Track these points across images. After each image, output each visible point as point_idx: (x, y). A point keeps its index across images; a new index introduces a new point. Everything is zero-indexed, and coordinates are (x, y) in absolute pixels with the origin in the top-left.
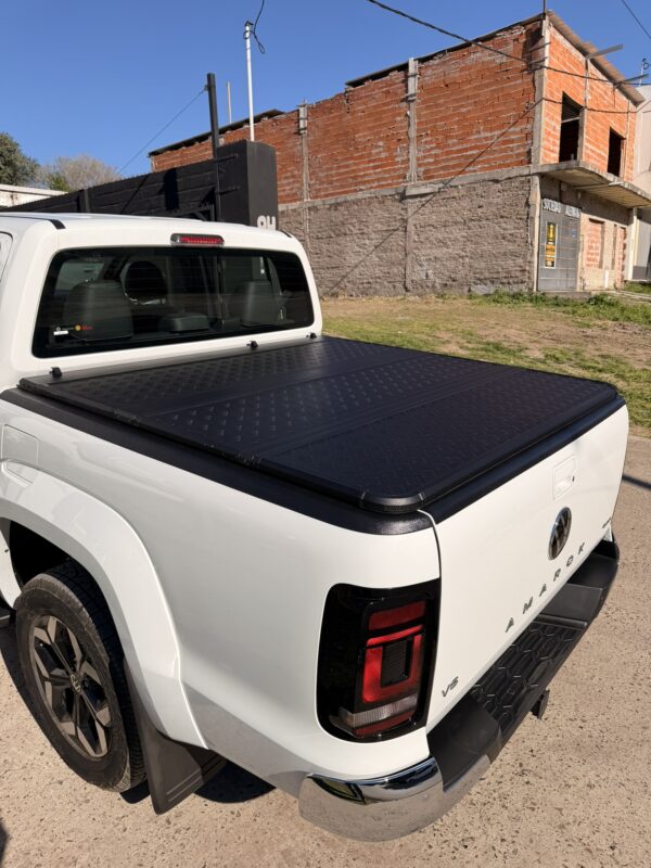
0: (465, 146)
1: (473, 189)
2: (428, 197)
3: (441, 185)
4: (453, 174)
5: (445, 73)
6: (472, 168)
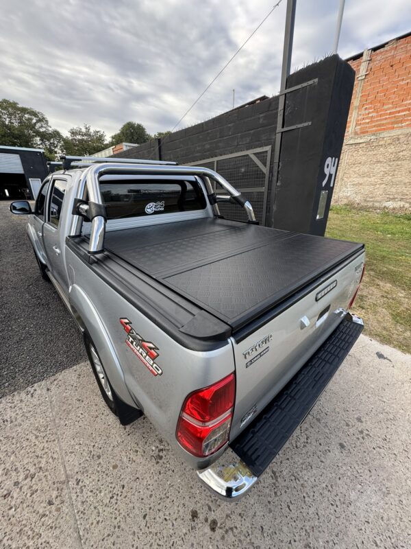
0: (398, 109)
1: (398, 139)
2: (361, 146)
3: (373, 137)
4: (384, 129)
5: (393, 57)
6: (400, 125)
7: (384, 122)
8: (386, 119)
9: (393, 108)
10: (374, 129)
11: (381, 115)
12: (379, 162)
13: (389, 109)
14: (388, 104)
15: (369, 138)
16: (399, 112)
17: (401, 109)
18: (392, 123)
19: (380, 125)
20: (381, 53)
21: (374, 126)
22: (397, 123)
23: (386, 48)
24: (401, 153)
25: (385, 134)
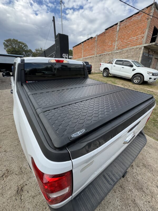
1: (128, 51)
2: (118, 53)
3: (121, 50)
4: (124, 48)
5: (126, 24)
6: (128, 46)
7: (124, 45)
8: (124, 44)
9: (126, 41)
10: (121, 48)
13: (125, 41)
14: (125, 39)
16: (128, 42)
18: (126, 46)
20: (123, 23)
21: (122, 47)
22: (127, 45)
23: (124, 21)
24: (129, 56)
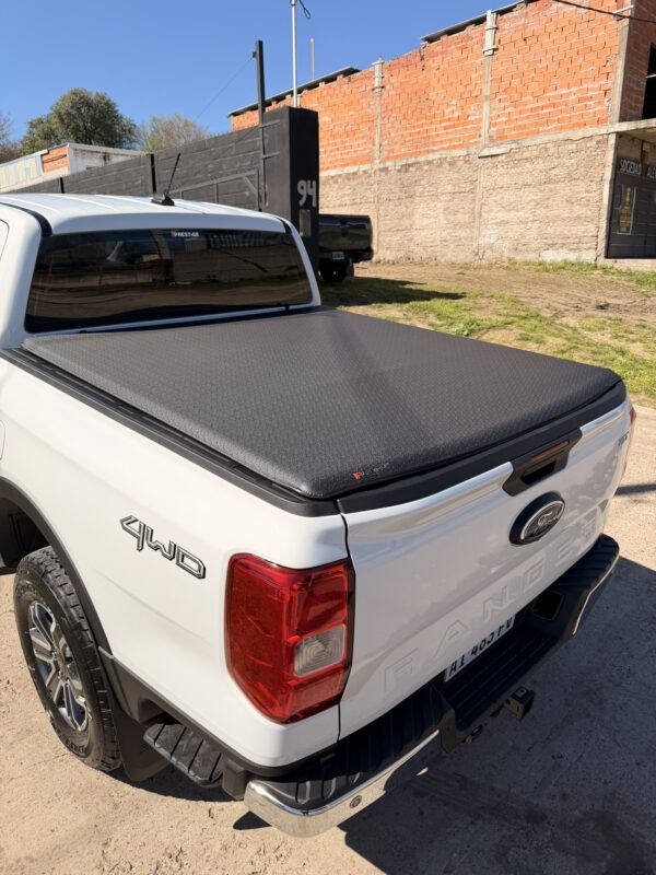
0: (540, 104)
1: (546, 149)
2: (500, 158)
3: (514, 146)
4: (527, 134)
5: (525, 27)
8: (528, 117)
9: (534, 102)
10: (515, 132)
11: (521, 112)
12: (527, 185)
13: (529, 102)
14: (527, 95)
15: (509, 147)
16: (542, 108)
17: (544, 103)
18: (537, 124)
19: (520, 127)
20: (509, 19)
21: (514, 129)
22: (542, 124)
24: (553, 172)
25: (529, 142)
